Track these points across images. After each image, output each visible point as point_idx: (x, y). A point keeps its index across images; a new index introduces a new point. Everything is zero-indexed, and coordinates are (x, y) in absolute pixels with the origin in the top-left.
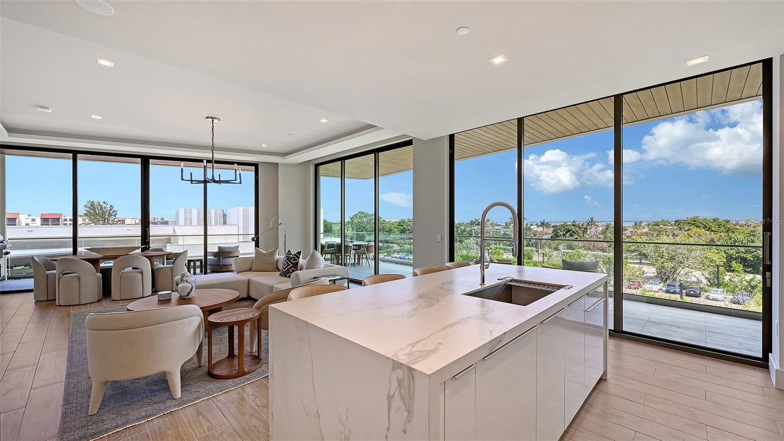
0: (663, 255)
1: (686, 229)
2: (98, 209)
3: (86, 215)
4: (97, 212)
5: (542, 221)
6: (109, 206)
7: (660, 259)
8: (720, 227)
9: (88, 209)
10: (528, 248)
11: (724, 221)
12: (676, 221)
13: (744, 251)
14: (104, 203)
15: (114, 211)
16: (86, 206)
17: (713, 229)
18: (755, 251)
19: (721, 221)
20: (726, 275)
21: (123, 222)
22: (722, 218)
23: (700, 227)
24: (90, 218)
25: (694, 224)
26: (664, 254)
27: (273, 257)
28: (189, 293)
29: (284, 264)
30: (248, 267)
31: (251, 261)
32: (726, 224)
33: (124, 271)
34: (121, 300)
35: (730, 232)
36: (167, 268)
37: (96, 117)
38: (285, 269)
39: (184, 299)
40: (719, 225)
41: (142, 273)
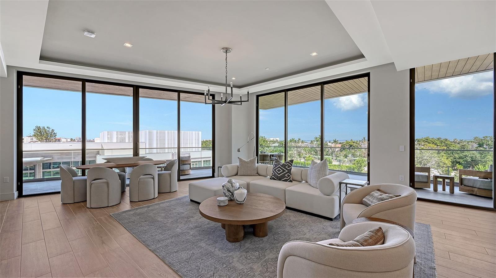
2: (43, 132)
3: (35, 135)
4: (43, 134)
5: (334, 140)
6: (51, 130)
8: (441, 143)
9: (36, 132)
10: (327, 156)
13: (458, 158)
14: (48, 127)
15: (54, 133)
16: (34, 130)
17: (438, 144)
19: (442, 139)
20: (452, 172)
21: (59, 140)
22: (443, 138)
23: (430, 143)
24: (38, 138)
25: (427, 142)
27: (255, 164)
28: (245, 199)
29: (279, 171)
30: (235, 172)
31: (237, 168)
32: (445, 141)
33: (142, 177)
34: (139, 201)
35: (448, 146)
36: (166, 174)
37: (128, 45)
38: (279, 174)
39: (240, 204)
40: (441, 142)
41: (153, 178)
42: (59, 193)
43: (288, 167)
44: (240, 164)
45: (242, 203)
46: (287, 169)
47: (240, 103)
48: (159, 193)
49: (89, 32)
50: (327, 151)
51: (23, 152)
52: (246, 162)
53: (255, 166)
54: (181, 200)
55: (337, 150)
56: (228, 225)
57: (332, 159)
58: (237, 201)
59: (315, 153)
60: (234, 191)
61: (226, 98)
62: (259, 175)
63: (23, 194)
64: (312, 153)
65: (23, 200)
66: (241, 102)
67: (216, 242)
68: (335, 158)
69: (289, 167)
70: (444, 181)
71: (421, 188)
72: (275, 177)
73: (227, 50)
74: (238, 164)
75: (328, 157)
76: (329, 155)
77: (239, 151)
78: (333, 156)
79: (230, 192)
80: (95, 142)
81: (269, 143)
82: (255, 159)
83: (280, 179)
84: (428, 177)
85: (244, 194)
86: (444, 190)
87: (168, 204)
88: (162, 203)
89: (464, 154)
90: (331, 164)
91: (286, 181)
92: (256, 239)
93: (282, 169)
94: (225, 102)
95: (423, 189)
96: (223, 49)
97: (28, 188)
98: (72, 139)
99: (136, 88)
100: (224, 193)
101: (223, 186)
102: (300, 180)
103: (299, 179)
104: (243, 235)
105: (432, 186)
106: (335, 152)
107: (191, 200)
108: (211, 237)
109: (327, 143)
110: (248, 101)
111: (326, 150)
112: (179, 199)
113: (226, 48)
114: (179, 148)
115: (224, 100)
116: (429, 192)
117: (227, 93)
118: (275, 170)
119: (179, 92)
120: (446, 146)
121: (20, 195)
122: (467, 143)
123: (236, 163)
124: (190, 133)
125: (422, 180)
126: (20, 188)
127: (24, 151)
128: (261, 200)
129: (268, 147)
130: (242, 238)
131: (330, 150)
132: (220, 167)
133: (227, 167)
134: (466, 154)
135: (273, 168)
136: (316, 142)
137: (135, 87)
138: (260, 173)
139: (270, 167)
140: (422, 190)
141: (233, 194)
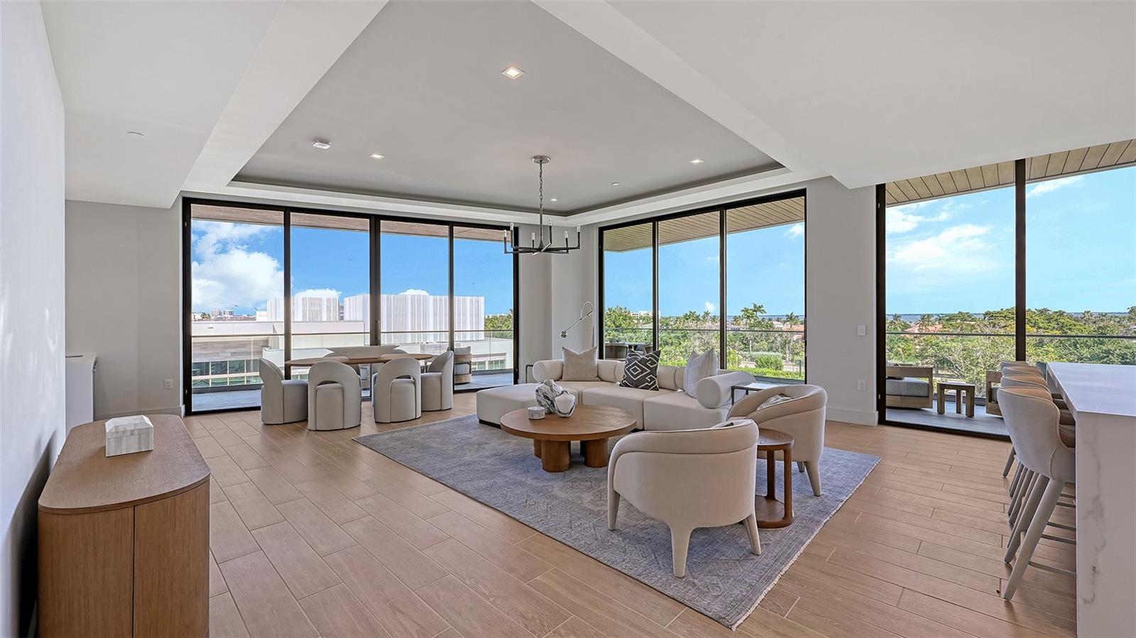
0: (978, 363)
1: (1003, 325)
5: (789, 314)
7: (973, 368)
8: (1050, 322)
11: (1056, 312)
12: (987, 314)
13: (1089, 356)
17: (1041, 325)
18: (1105, 357)
19: (1051, 312)
26: (980, 361)
27: (593, 360)
28: (572, 409)
29: (635, 370)
30: (557, 375)
31: (560, 366)
32: (1059, 317)
33: (395, 380)
34: (391, 422)
35: (1065, 329)
36: (433, 377)
37: (377, 156)
38: (635, 376)
39: (564, 417)
40: (1049, 320)
41: (414, 383)
42: (258, 408)
43: (651, 364)
44: (567, 360)
45: (567, 415)
46: (648, 367)
47: (566, 251)
48: (422, 411)
49: (321, 142)
50: (771, 341)
51: (192, 339)
52: (578, 356)
53: (594, 364)
54: (464, 421)
55: (795, 337)
56: (546, 441)
57: (784, 358)
58: (560, 412)
59: (742, 346)
60: (554, 398)
61: (541, 242)
62: (602, 380)
63: (193, 410)
64: (737, 344)
65: (193, 419)
66: (567, 249)
67: (528, 471)
68: (791, 358)
69: (653, 363)
70: (959, 393)
71: (918, 408)
72: (628, 383)
73: (541, 160)
74: (563, 360)
75: (773, 353)
76: (777, 350)
77: (565, 336)
78: (785, 353)
79: (549, 400)
80: (257, 320)
81: (636, 321)
82: (592, 352)
83: (636, 385)
84: (930, 386)
85: (570, 401)
86: (959, 411)
87: (442, 427)
88: (432, 425)
89: (1104, 348)
90: (780, 369)
91: (646, 388)
92: (589, 469)
93: (640, 367)
94: (539, 250)
95: (923, 410)
96: (535, 158)
97: (198, 402)
98: (204, 314)
99: (375, 220)
100: (538, 401)
101: (537, 391)
102: (673, 387)
103: (671, 385)
104: (568, 462)
105: (935, 404)
106: (789, 343)
107: (481, 422)
108: (519, 466)
109: (772, 323)
110: (578, 247)
111: (769, 339)
112: (459, 420)
113: (541, 157)
114: (452, 332)
115: (537, 246)
116: (929, 415)
117: (543, 224)
118: (628, 370)
119: (451, 224)
120: (1061, 328)
121: (189, 413)
122: (1119, 322)
123: (559, 358)
124: (471, 301)
125: (916, 393)
126: (187, 401)
127: (194, 337)
128: (600, 414)
129: (634, 331)
130: (568, 467)
131: (779, 339)
132: (530, 366)
133: (543, 365)
134: (1110, 347)
135: (626, 367)
136: (745, 320)
137: (373, 218)
138: (603, 375)
139: (620, 364)
140: (919, 412)
141: (552, 403)
